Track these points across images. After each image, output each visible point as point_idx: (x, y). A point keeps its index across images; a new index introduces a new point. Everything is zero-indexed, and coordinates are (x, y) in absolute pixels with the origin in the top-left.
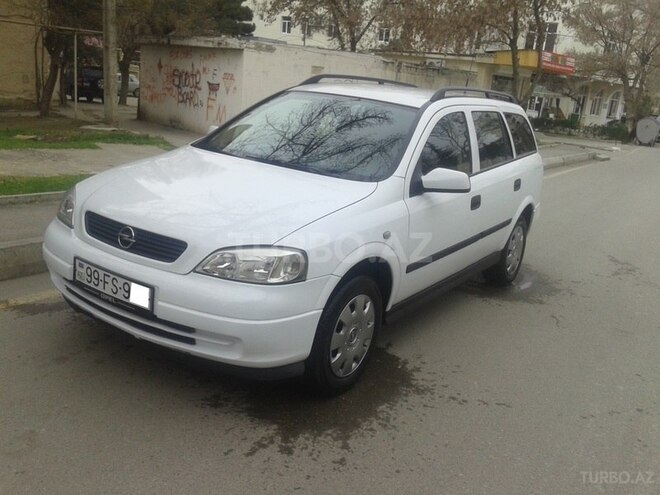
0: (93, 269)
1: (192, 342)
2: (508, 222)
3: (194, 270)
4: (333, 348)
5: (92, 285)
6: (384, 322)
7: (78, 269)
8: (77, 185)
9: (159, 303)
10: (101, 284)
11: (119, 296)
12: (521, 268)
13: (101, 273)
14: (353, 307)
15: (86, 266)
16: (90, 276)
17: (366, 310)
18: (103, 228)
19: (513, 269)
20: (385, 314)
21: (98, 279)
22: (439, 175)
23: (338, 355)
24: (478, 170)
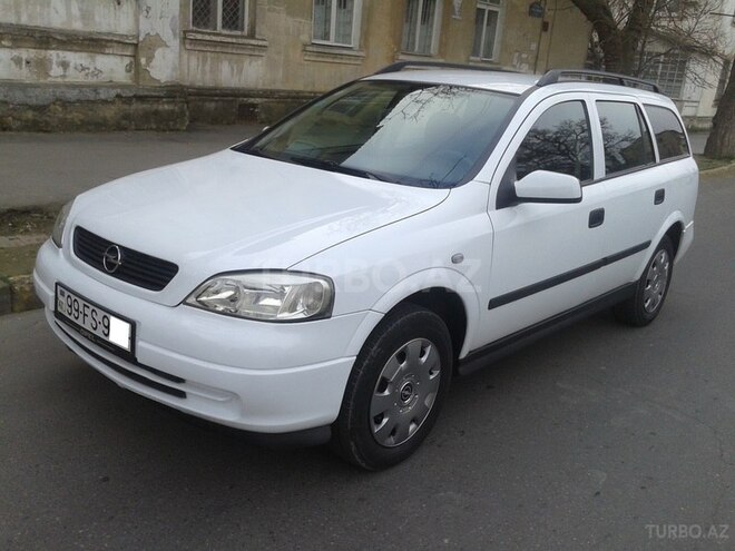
0: (73, 297)
1: (181, 395)
2: (646, 245)
3: (184, 302)
4: (374, 413)
5: (72, 318)
6: (456, 373)
7: (60, 298)
8: (78, 197)
9: (140, 344)
10: (81, 316)
11: (99, 333)
12: (665, 303)
13: (81, 302)
14: (401, 357)
15: (67, 293)
16: (70, 306)
17: (424, 359)
18: (92, 248)
19: (653, 304)
20: (457, 363)
21: (77, 311)
22: (540, 180)
23: (385, 421)
24: (603, 175)
